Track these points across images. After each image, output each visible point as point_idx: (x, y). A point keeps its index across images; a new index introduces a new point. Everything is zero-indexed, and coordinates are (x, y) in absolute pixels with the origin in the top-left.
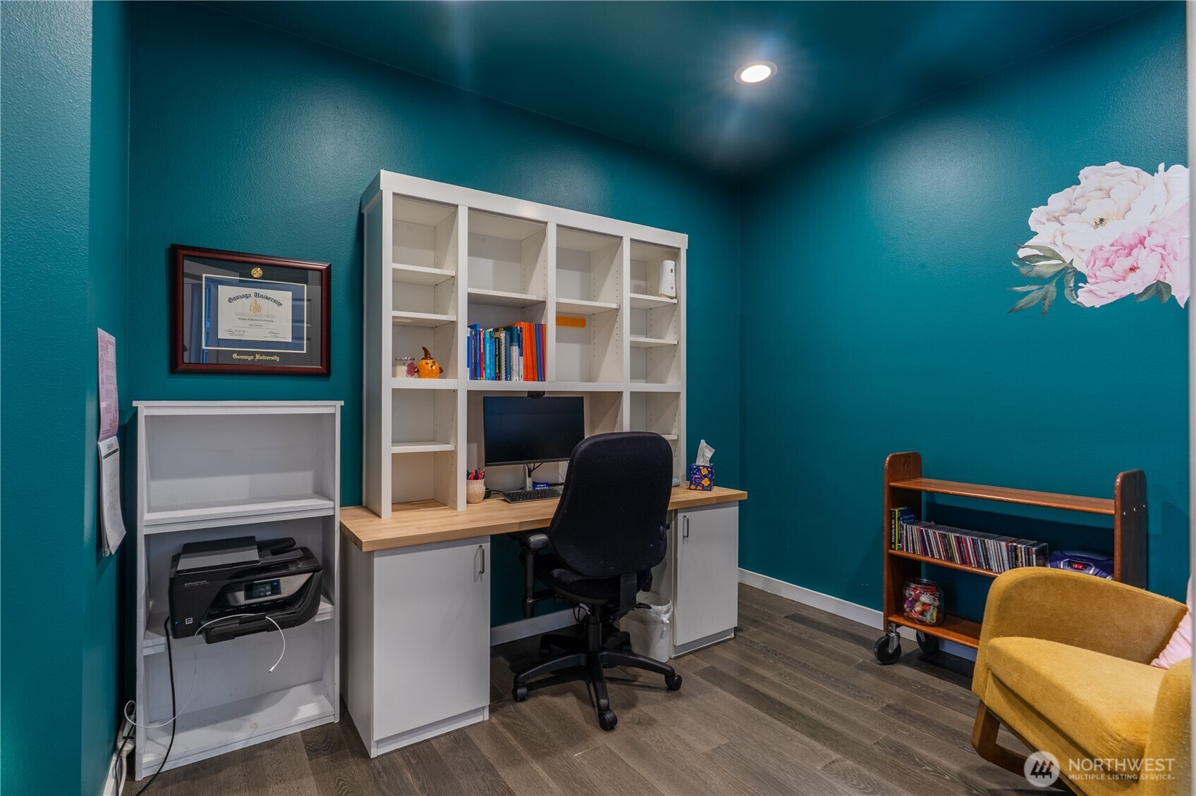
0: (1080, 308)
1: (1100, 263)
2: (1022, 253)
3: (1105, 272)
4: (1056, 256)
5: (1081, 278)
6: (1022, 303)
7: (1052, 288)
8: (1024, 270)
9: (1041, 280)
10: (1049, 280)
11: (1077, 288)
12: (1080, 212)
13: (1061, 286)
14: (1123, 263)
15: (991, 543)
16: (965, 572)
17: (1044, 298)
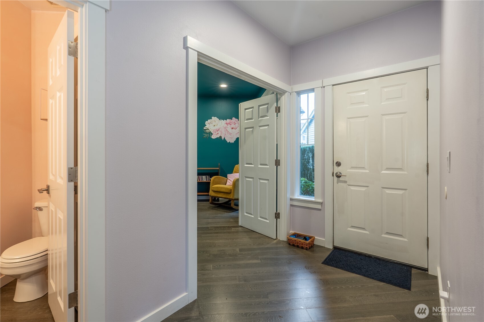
0: (212, 138)
1: (214, 132)
2: (204, 128)
3: (215, 134)
4: (209, 130)
5: (212, 134)
6: (204, 136)
7: (208, 135)
8: (205, 131)
9: (207, 133)
10: (208, 133)
11: (212, 135)
12: (212, 123)
13: (209, 135)
14: (217, 133)
15: (203, 176)
16: (200, 182)
17: (207, 136)
